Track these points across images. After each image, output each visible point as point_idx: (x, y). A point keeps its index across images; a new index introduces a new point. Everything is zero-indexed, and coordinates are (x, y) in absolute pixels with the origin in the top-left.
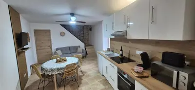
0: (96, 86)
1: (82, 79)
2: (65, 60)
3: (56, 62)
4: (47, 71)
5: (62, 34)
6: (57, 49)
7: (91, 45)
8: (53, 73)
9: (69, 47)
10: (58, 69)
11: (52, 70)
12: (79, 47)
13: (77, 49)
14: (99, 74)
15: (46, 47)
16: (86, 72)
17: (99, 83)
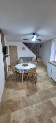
0: (47, 85)
1: (37, 78)
2: (28, 65)
3: (23, 66)
4: (18, 70)
5: (23, 49)
6: (20, 58)
7: (40, 57)
8: (22, 72)
9: (27, 57)
10: (25, 70)
11: (21, 70)
12: (33, 57)
13: (32, 59)
14: (48, 77)
15: (15, 57)
16: (38, 74)
17: (49, 83)
